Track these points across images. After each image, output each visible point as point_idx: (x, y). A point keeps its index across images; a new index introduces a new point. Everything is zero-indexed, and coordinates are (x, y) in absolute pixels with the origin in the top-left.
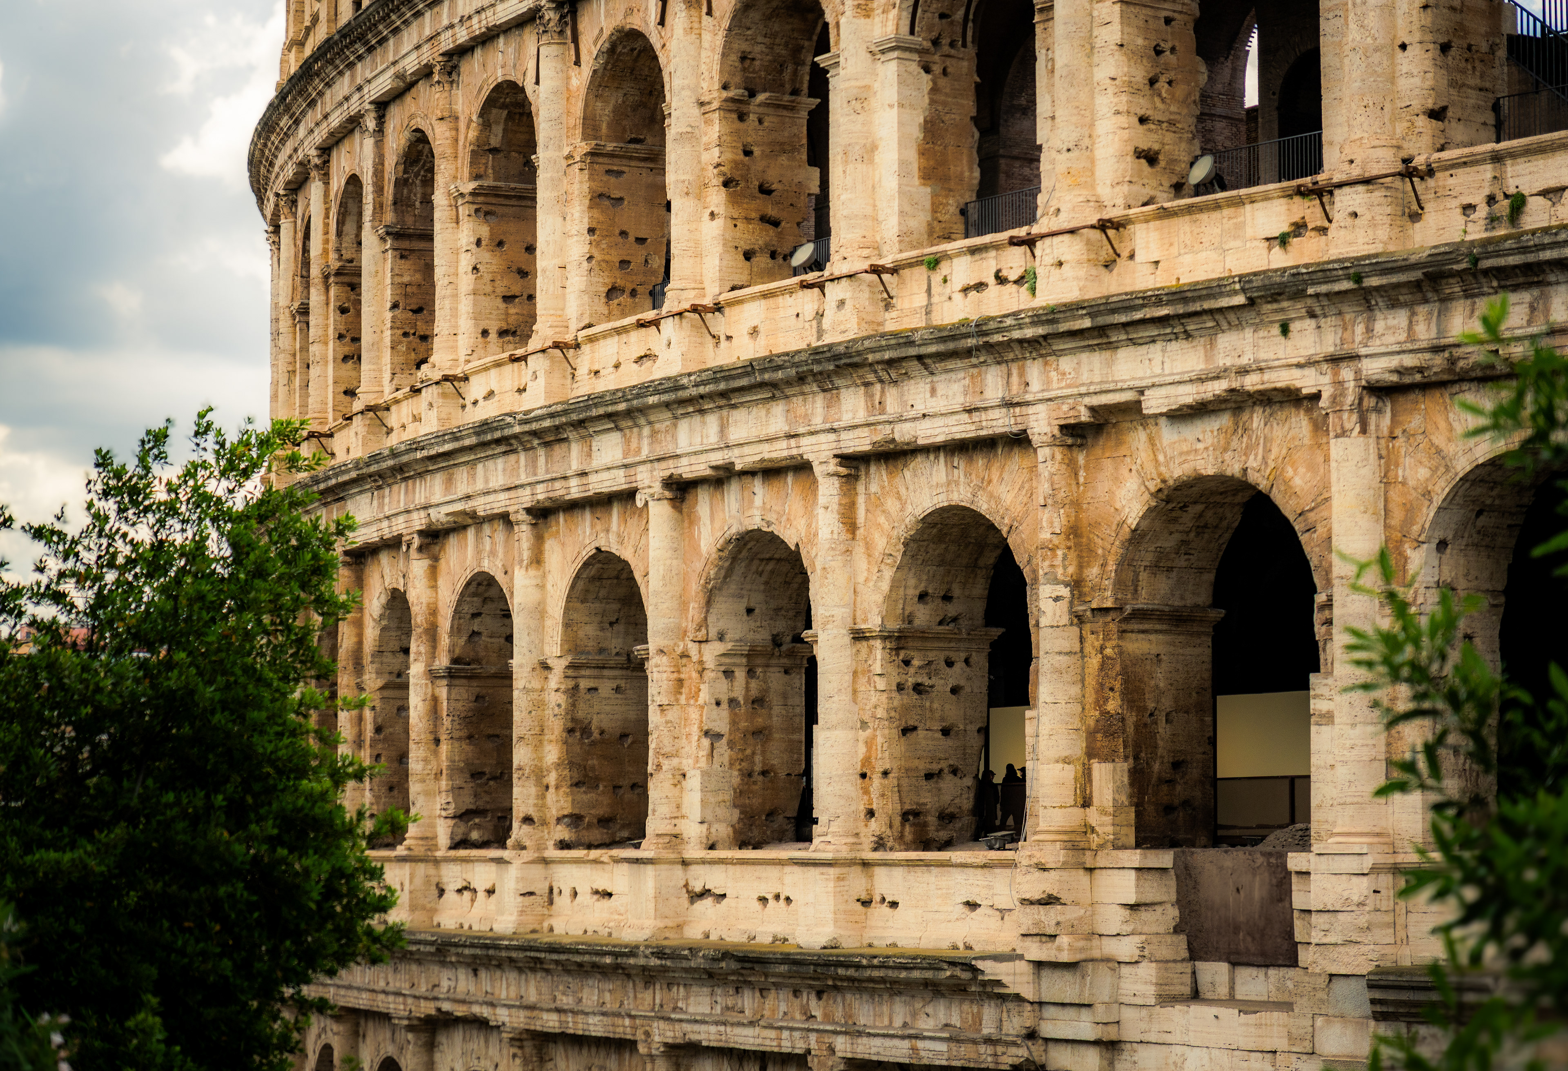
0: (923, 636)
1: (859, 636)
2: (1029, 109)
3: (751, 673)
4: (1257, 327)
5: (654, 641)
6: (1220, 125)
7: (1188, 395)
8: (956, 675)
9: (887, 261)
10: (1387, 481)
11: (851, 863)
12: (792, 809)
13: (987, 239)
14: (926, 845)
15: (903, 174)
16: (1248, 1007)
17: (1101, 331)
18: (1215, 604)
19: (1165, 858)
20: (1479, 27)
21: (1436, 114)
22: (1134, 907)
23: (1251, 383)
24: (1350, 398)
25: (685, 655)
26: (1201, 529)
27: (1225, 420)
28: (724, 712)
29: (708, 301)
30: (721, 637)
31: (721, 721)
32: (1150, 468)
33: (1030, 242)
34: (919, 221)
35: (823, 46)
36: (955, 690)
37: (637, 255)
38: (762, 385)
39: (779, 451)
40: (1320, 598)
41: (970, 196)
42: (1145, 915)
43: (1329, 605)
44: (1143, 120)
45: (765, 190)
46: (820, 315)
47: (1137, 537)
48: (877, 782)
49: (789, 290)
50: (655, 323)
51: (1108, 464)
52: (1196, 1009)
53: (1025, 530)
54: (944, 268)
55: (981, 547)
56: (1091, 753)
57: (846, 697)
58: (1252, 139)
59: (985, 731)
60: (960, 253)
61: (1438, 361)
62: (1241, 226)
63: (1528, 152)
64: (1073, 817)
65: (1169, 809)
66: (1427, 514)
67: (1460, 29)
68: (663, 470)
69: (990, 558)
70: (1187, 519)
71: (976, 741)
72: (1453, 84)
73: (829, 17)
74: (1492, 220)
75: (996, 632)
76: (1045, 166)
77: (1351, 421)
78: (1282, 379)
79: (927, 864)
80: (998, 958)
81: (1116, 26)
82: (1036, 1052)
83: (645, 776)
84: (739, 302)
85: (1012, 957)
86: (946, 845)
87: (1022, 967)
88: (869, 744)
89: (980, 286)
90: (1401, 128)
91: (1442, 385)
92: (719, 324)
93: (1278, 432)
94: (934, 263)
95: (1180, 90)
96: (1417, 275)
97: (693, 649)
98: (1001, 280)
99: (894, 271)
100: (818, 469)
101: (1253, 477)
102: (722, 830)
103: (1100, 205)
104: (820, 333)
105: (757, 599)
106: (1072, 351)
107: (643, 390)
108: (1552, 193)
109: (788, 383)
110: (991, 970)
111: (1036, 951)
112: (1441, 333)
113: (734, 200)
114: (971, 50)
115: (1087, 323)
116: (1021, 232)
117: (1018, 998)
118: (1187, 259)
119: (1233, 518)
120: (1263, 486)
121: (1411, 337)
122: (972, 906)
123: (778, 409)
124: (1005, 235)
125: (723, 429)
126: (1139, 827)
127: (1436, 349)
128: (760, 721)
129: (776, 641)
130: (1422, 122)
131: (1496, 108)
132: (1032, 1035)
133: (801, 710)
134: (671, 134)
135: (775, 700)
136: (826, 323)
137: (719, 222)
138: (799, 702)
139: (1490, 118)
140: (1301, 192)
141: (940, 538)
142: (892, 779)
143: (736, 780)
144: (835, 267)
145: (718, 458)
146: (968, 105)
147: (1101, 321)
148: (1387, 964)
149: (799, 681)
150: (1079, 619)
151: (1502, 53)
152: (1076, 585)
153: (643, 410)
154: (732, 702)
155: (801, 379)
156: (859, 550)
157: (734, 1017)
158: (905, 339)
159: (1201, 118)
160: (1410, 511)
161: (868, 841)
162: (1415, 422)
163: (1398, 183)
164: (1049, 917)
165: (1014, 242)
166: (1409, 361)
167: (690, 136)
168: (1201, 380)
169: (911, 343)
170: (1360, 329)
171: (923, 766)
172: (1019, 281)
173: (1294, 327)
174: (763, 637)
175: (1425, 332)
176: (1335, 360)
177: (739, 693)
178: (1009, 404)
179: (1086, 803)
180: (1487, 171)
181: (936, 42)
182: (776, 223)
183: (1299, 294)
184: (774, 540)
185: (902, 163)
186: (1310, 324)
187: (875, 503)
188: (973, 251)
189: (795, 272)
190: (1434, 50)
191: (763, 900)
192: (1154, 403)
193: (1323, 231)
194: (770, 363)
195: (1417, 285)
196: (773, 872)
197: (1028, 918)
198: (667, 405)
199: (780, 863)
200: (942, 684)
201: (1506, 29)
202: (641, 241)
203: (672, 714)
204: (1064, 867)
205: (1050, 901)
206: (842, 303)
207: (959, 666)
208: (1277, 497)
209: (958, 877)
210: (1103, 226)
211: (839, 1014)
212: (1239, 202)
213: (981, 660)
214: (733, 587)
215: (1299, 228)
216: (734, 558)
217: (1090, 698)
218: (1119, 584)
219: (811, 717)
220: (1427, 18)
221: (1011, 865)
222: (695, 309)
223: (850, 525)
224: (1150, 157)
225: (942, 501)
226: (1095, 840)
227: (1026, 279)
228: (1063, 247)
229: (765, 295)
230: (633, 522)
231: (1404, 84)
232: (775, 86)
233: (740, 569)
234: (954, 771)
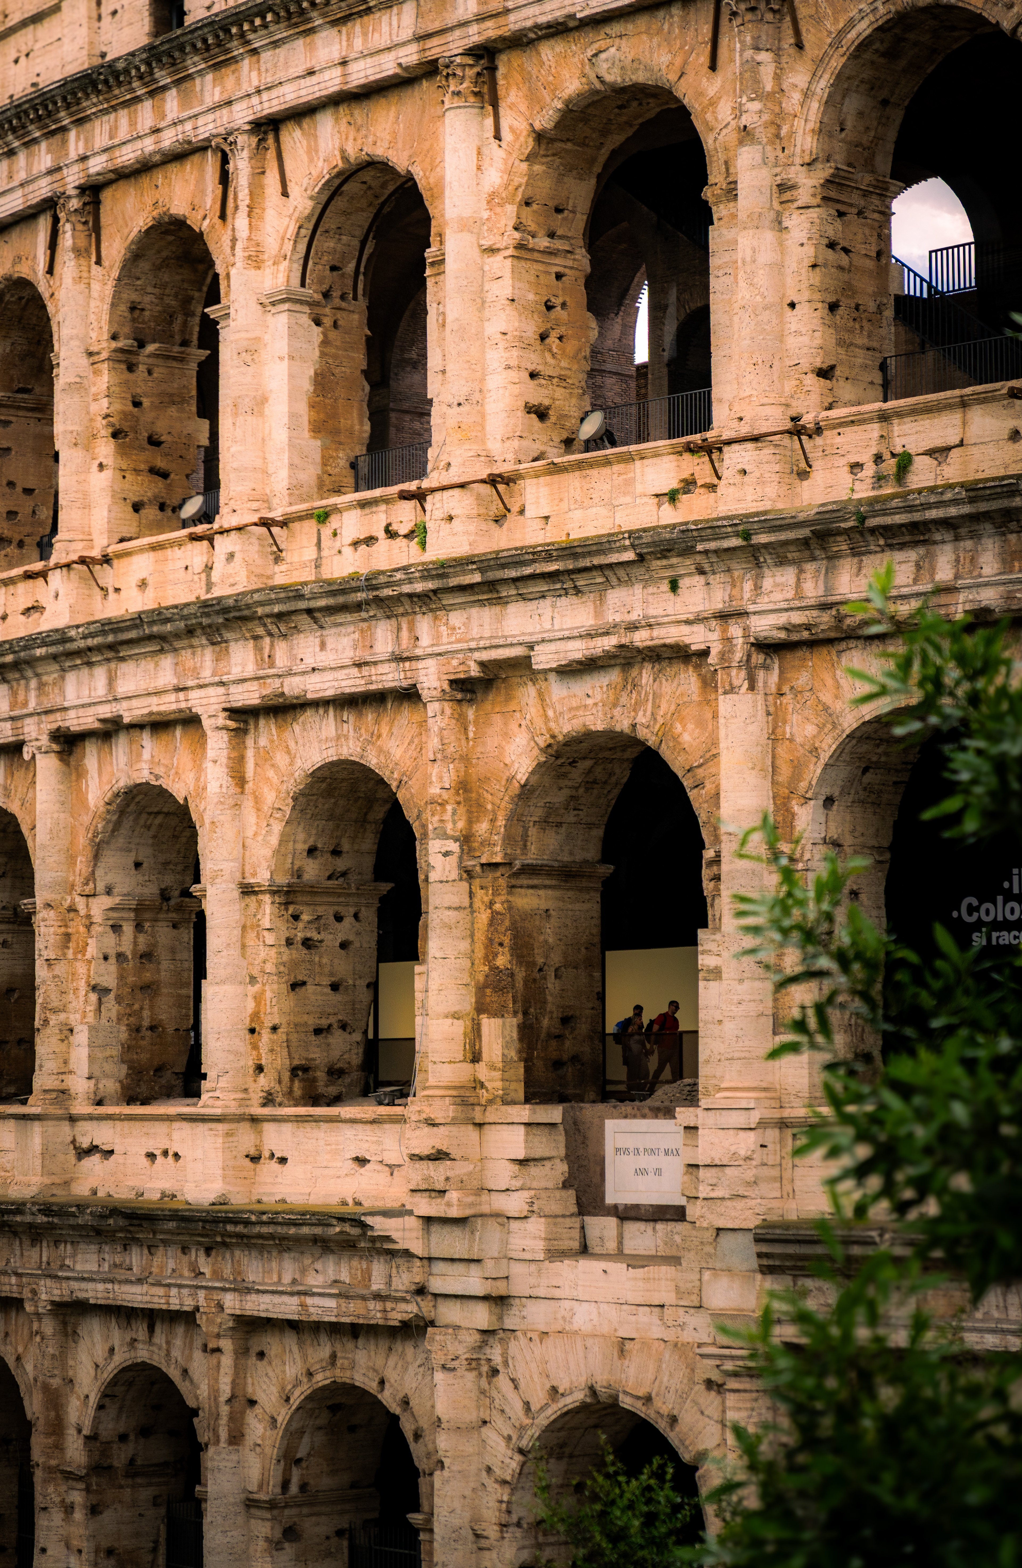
0: (312, 890)
1: (247, 890)
2: (420, 363)
3: (139, 927)
4: (646, 584)
5: (40, 897)
6: (610, 381)
7: (577, 650)
8: (346, 929)
9: (277, 514)
10: (775, 738)
11: (240, 1118)
12: (180, 1066)
13: (377, 492)
14: (315, 1100)
15: (292, 428)
16: (636, 1262)
17: (490, 586)
18: (604, 860)
19: (554, 1113)
20: (866, 286)
21: (825, 373)
22: (523, 1162)
23: (640, 639)
24: (739, 655)
25: (72, 909)
26: (590, 784)
27: (614, 676)
28: (112, 967)
29: (96, 553)
30: (109, 892)
31: (108, 976)
32: (539, 723)
33: (420, 496)
34: (310, 474)
35: (214, 297)
36: (344, 945)
37: (25, 506)
38: (151, 638)
39: (168, 704)
40: (708, 854)
41: (360, 450)
42: (534, 1170)
43: (717, 861)
44: (533, 375)
45: (154, 442)
46: (209, 568)
47: (526, 792)
48: (266, 1036)
49: (178, 544)
50: (43, 575)
51: (497, 719)
52: (585, 1264)
53: (414, 785)
54: (334, 522)
55: (370, 801)
56: (481, 1008)
57: (235, 952)
58: (642, 396)
59: (374, 986)
60: (350, 507)
61: (826, 619)
62: (630, 482)
63: (914, 412)
64: (462, 1072)
65: (558, 1064)
66: (814, 771)
67: (848, 289)
68: (50, 724)
69: (379, 812)
70: (576, 775)
71: (365, 996)
72: (841, 343)
73: (220, 268)
74: (880, 479)
75: (386, 887)
76: (435, 419)
77: (739, 677)
78: (672, 635)
79: (317, 1120)
80: (387, 1213)
81: (507, 281)
82: (425, 1307)
83: (32, 1032)
84: (127, 554)
85: (401, 1212)
86: (336, 1100)
87: (411, 1222)
88: (258, 999)
89: (370, 540)
90: (789, 386)
91: (830, 642)
92: (107, 576)
93: (667, 687)
94: (323, 517)
95: (571, 346)
96: (805, 532)
97: (80, 903)
98: (391, 534)
99: (284, 524)
100: (206, 723)
101: (642, 733)
102: (110, 1086)
103: (490, 459)
104: (209, 586)
105: (145, 854)
106: (463, 606)
107: (30, 642)
108: (939, 453)
109: (177, 636)
110: (380, 1225)
111: (425, 1207)
112: (828, 590)
113: (122, 451)
114: (362, 303)
115: (477, 578)
116: (412, 486)
117: (407, 1254)
118: (577, 514)
119: (622, 774)
120: (652, 742)
121: (799, 594)
122: (361, 1161)
123: (167, 662)
124: (395, 489)
125: (111, 681)
126: (528, 1083)
127: (824, 607)
128: (148, 976)
129: (164, 895)
130: (811, 380)
131: (883, 367)
132: (421, 1291)
133: (189, 965)
134: (59, 385)
135: (163, 955)
136: (215, 576)
137: (108, 474)
138: (187, 956)
139: (878, 378)
140: (690, 449)
141: (329, 793)
142: (281, 1035)
143: (124, 1035)
144: (224, 519)
145: (106, 711)
146: (359, 358)
147: (492, 575)
148: (773, 1218)
149: (187, 935)
150: (468, 874)
151: (889, 313)
152: (466, 840)
153: (31, 662)
154: (120, 956)
155: (190, 632)
156: (248, 804)
157: (122, 1274)
158: (294, 593)
159: (592, 373)
160: (798, 768)
161: (256, 1096)
162: (802, 679)
163: (786, 440)
164: (438, 1173)
165: (405, 496)
166: (797, 618)
167: (78, 386)
168: (590, 636)
169: (300, 597)
170: (748, 586)
171: (312, 1021)
172: (409, 536)
173: (683, 583)
174: (151, 891)
175: (813, 590)
176: (723, 617)
177: (127, 948)
178: (398, 659)
179: (476, 1058)
180: (874, 430)
181: (326, 295)
182: (165, 475)
183: (688, 551)
184: (163, 794)
185: (293, 415)
186: (699, 580)
187: (265, 757)
188: (363, 505)
189: (184, 524)
190: (823, 310)
191: (151, 1156)
192: (543, 658)
193: (712, 488)
194: (159, 615)
195: (805, 543)
196: (161, 1128)
197: (417, 1174)
198: (55, 657)
199: (169, 1118)
200: (331, 938)
201: (894, 289)
202: (28, 491)
203: (60, 969)
204: (454, 1122)
205: (439, 1156)
206: (231, 556)
207: (348, 921)
208: (666, 753)
209: (348, 1131)
210: (493, 481)
211: (227, 1271)
212: (628, 459)
213: (370, 915)
214: (120, 841)
215: (689, 485)
216: (122, 812)
217: (480, 953)
218: (508, 839)
219: (200, 972)
220: (816, 277)
221: (401, 1120)
222: (83, 561)
223: (239, 779)
224: (541, 413)
225: (331, 755)
226: (484, 1096)
227: (419, 534)
228: (453, 501)
229: (154, 548)
230: (19, 774)
231: (792, 342)
232: (165, 337)
233: (128, 823)
234: (344, 1026)
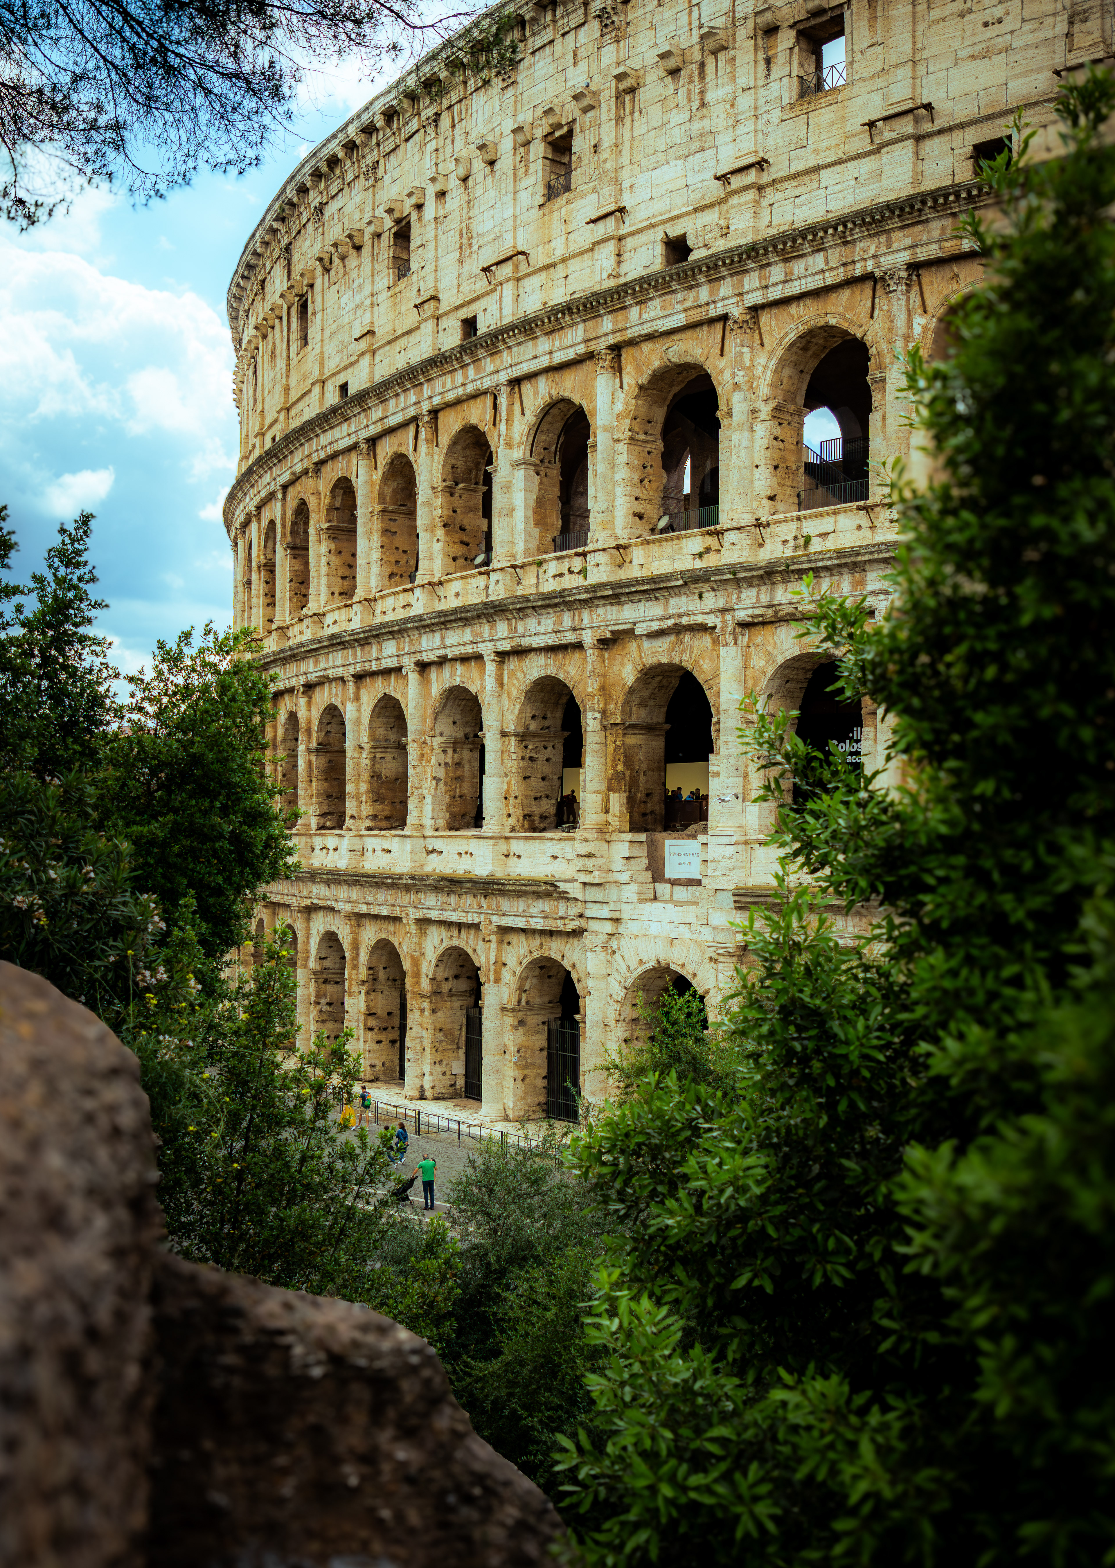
0: (533, 735)
1: (504, 735)
2: (585, 493)
3: (455, 751)
4: (688, 595)
5: (410, 737)
6: (672, 502)
7: (655, 626)
8: (548, 753)
9: (518, 563)
10: (745, 667)
11: (500, 838)
12: (473, 813)
13: (564, 553)
14: (534, 830)
15: (526, 523)
16: (678, 904)
17: (616, 596)
18: (667, 722)
19: (642, 837)
20: (791, 458)
21: (772, 498)
22: (628, 859)
23: (685, 621)
24: (730, 629)
25: (425, 743)
26: (661, 687)
27: (672, 638)
28: (443, 768)
29: (436, 580)
30: (441, 735)
31: (441, 773)
32: (638, 659)
33: (584, 555)
34: (534, 544)
35: (490, 462)
36: (548, 760)
37: (403, 559)
38: (461, 619)
39: (468, 650)
40: (714, 720)
41: (557, 533)
42: (632, 862)
43: (718, 723)
44: (637, 499)
45: (462, 529)
46: (487, 587)
47: (631, 691)
48: (512, 801)
49: (474, 576)
50: (412, 590)
51: (619, 657)
52: (655, 904)
53: (580, 687)
54: (545, 566)
55: (560, 695)
56: (609, 789)
57: (498, 762)
58: (686, 509)
59: (561, 779)
60: (552, 559)
61: (770, 612)
62: (681, 549)
63: (813, 516)
64: (601, 818)
65: (644, 815)
66: (764, 682)
67: (783, 459)
68: (415, 658)
69: (564, 700)
70: (654, 683)
71: (557, 783)
72: (779, 484)
73: (493, 449)
74: (796, 547)
75: (567, 734)
76: (591, 519)
77: (730, 639)
78: (699, 619)
79: (535, 838)
80: (565, 881)
81: (625, 455)
82: (582, 923)
83: (406, 797)
84: (450, 581)
85: (573, 880)
86: (543, 830)
87: (577, 885)
88: (509, 784)
89: (561, 575)
90: (755, 504)
91: (772, 623)
92: (441, 591)
93: (697, 643)
94: (540, 564)
95: (654, 485)
96: (761, 572)
97: (428, 740)
98: (571, 572)
99: (522, 567)
100: (486, 658)
101: (685, 664)
102: (442, 822)
103: (617, 538)
104: (487, 595)
105: (458, 718)
106: (603, 605)
107: (406, 621)
108: (824, 535)
109: (473, 618)
110: (563, 886)
111: (584, 878)
112: (772, 599)
113: (448, 533)
114: (558, 465)
115: (610, 592)
116: (581, 550)
117: (575, 899)
118: (656, 563)
119: (675, 683)
120: (689, 668)
121: (758, 601)
122: (555, 857)
123: (468, 630)
124: (572, 551)
125: (442, 639)
126: (631, 823)
127: (769, 606)
128: (459, 773)
129: (466, 737)
130: (765, 501)
131: (799, 496)
132: (581, 916)
133: (477, 768)
134: (419, 503)
135: (466, 764)
136: (490, 591)
137: (441, 544)
138: (477, 764)
139: (796, 500)
140: (709, 533)
141: (542, 690)
142: (519, 800)
143: (448, 799)
144: (495, 565)
145: (440, 652)
146: (557, 491)
147: (617, 591)
148: (741, 885)
149: (477, 755)
150: (605, 728)
151: (802, 470)
152: (604, 712)
153: (406, 630)
154: (446, 764)
155: (479, 617)
156: (505, 695)
157: (446, 907)
158: (526, 599)
159: (664, 498)
160: (756, 680)
161: (508, 828)
162: (759, 640)
163: (753, 529)
164: (589, 863)
165: (577, 554)
166: (757, 612)
167: (428, 504)
168: (662, 619)
169: (529, 601)
170: (735, 597)
171: (533, 794)
172: (579, 573)
173: (705, 595)
174: (460, 735)
175: (764, 599)
176: (723, 611)
177: (449, 761)
178: (574, 629)
179: (607, 812)
180: (794, 525)
181: (542, 461)
182: (467, 544)
183: (707, 580)
184: (466, 690)
185: (526, 517)
186: (712, 594)
187: (512, 674)
188: (558, 558)
189: (476, 567)
190: (771, 469)
191: (460, 854)
192: (640, 630)
193: (719, 551)
194: (464, 609)
195: (761, 577)
196: (465, 841)
197: (580, 863)
198: (417, 628)
199: (468, 837)
200: (542, 757)
201: (804, 459)
202: (405, 552)
203: (418, 770)
204: (597, 840)
205: (590, 855)
206: (497, 582)
207: (550, 749)
208: (695, 673)
209: (549, 844)
210: (618, 548)
211: (494, 906)
212: (680, 538)
213: (560, 747)
214: (446, 712)
215: (708, 550)
216: (447, 699)
217: (609, 764)
218: (623, 712)
219: (482, 771)
220: (768, 453)
221: (573, 839)
222: (430, 584)
223: (501, 684)
224: (640, 516)
225: (543, 673)
226: (611, 828)
227: (583, 572)
228: (600, 557)
229: (462, 578)
230: (401, 681)
231: (757, 484)
232: (467, 480)
233: (450, 704)
234: (547, 797)
